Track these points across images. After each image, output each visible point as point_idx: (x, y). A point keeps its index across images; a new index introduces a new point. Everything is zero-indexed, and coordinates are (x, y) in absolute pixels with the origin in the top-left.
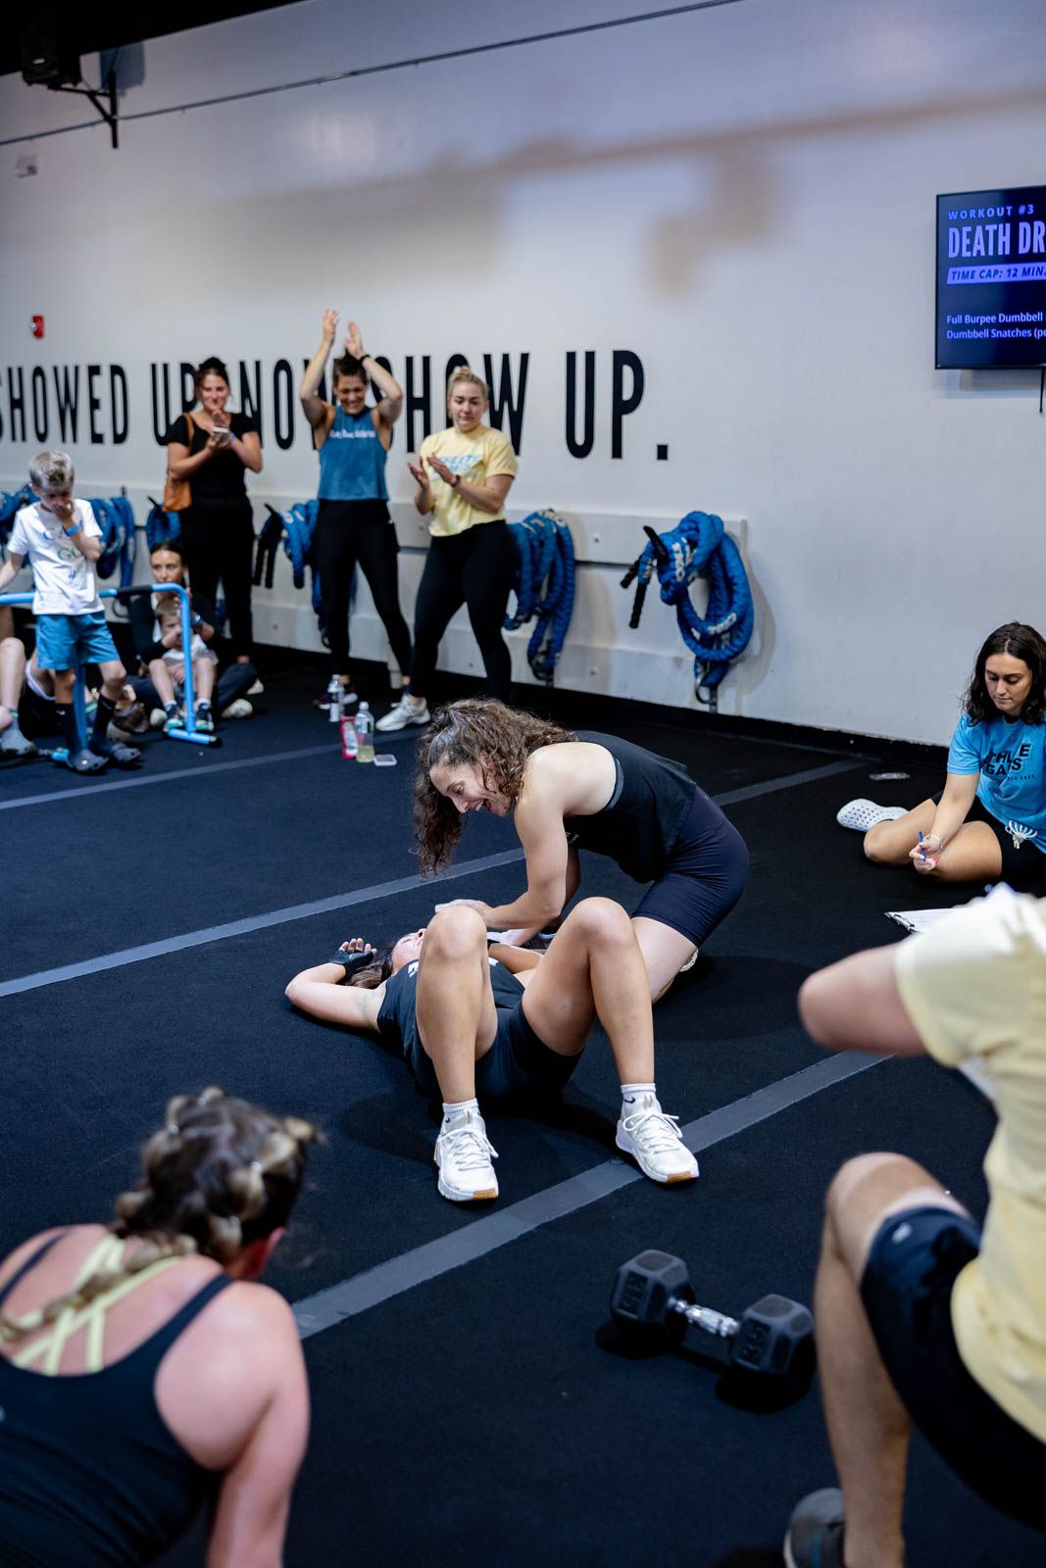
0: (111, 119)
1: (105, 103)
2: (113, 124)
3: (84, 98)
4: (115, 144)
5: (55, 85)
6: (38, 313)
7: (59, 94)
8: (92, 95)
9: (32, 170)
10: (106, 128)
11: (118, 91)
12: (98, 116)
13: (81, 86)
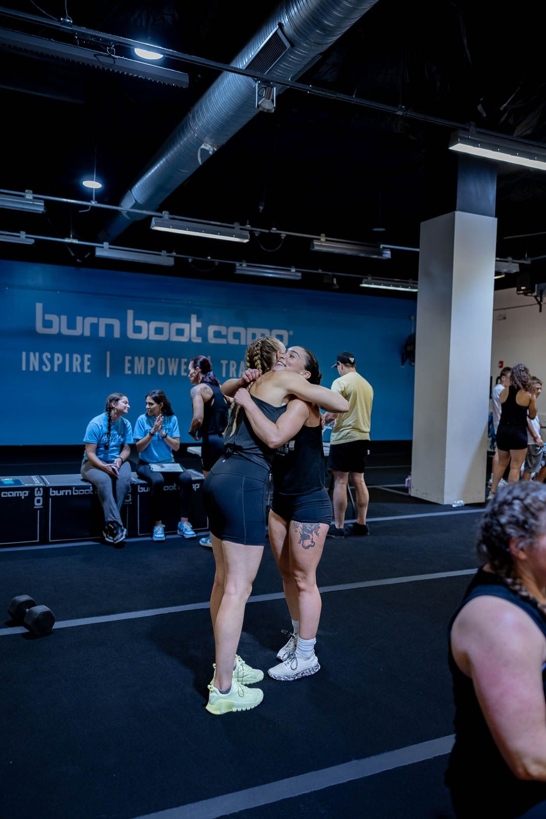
0: (539, 303)
1: (539, 298)
2: (541, 306)
3: (534, 298)
4: (540, 311)
5: (526, 294)
6: (501, 360)
7: (527, 297)
8: (536, 297)
9: (505, 318)
10: (538, 306)
11: (543, 295)
12: (536, 302)
13: (533, 295)
